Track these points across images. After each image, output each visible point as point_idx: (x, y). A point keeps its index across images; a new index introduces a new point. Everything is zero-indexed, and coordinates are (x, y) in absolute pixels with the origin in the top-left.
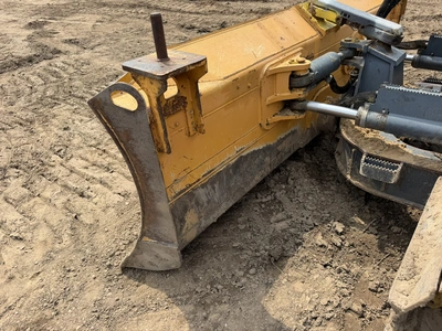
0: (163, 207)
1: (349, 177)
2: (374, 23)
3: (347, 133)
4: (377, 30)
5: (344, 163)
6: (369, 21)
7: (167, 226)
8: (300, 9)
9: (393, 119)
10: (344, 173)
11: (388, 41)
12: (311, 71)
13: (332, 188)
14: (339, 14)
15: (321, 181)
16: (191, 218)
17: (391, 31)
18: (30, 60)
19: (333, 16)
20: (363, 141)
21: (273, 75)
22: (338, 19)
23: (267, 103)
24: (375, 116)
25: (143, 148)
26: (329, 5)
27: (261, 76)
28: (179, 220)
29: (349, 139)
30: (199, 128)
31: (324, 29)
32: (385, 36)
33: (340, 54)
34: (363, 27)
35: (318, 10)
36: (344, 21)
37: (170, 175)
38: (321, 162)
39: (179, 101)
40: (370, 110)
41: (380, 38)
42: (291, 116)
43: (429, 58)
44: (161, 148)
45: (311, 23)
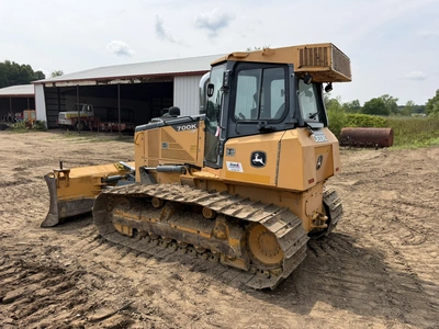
0: (56, 202)
7: (56, 210)
16: (64, 210)
18: (15, 183)
21: (96, 178)
23: (94, 185)
25: (54, 186)
28: (60, 209)
30: (68, 185)
33: (123, 176)
36: (125, 168)
37: (59, 195)
39: (63, 178)
44: (58, 187)
45: (116, 167)
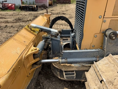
1: (59, 77)
2: (51, 31)
3: (55, 64)
4: (52, 33)
5: (56, 73)
6: (49, 30)
8: (26, 29)
9: (69, 60)
10: (57, 76)
11: (56, 35)
12: (39, 51)
13: (54, 80)
14: (39, 29)
15: (49, 79)
17: (56, 32)
19: (38, 30)
20: (61, 67)
22: (39, 30)
23: (28, 67)
24: (64, 60)
26: (35, 27)
27: (23, 60)
29: (56, 67)
31: (36, 34)
32: (55, 34)
33: (43, 41)
34: (48, 32)
35: (32, 28)
36: (42, 31)
38: (46, 71)
40: (62, 59)
41: (53, 34)
42: (37, 67)
43: (63, 35)
45: (31, 33)
